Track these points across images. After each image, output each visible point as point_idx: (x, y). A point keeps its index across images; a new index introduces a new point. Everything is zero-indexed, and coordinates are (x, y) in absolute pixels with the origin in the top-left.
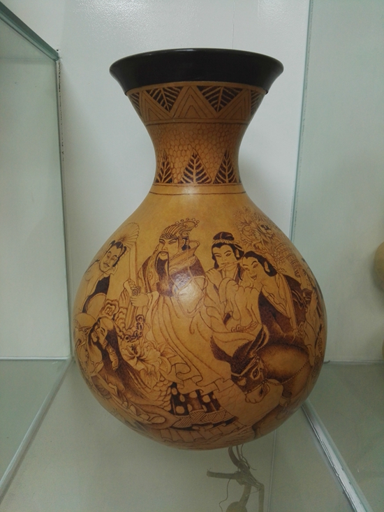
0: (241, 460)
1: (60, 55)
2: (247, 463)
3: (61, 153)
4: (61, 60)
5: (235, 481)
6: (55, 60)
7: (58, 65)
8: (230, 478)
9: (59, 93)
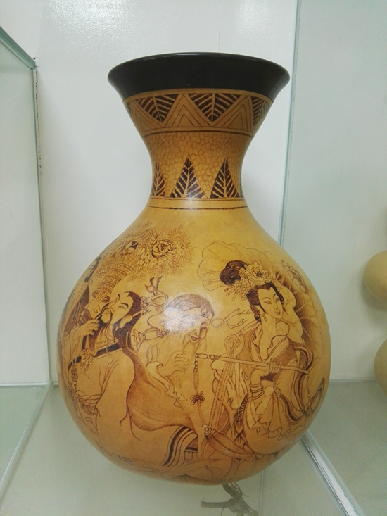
0: (235, 487)
1: (37, 64)
2: (239, 489)
3: (39, 166)
4: (38, 68)
5: (228, 509)
6: (32, 69)
7: (35, 75)
8: (224, 507)
9: (36, 103)
